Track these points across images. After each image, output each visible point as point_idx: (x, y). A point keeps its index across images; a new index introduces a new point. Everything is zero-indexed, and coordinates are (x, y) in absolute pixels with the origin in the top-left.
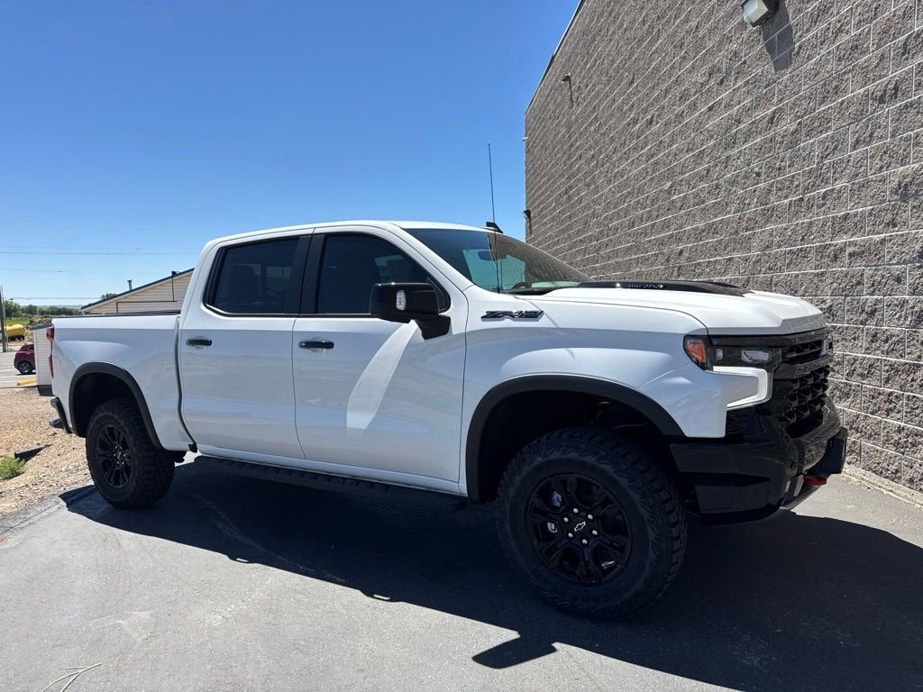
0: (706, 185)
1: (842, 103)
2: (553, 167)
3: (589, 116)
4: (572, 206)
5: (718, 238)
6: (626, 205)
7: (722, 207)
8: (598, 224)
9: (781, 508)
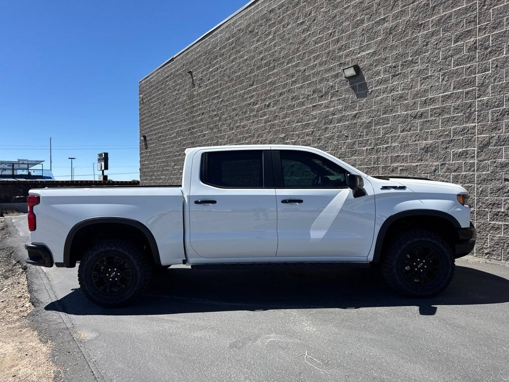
0: (311, 138)
1: (395, 115)
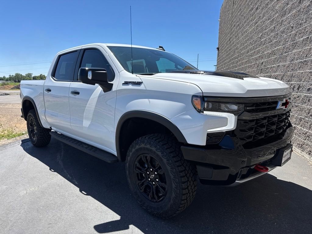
0: (273, 34)
2: (226, 30)
3: (238, 9)
4: (231, 45)
5: (275, 56)
6: (247, 44)
7: (278, 43)
8: (238, 52)
9: (236, 181)
